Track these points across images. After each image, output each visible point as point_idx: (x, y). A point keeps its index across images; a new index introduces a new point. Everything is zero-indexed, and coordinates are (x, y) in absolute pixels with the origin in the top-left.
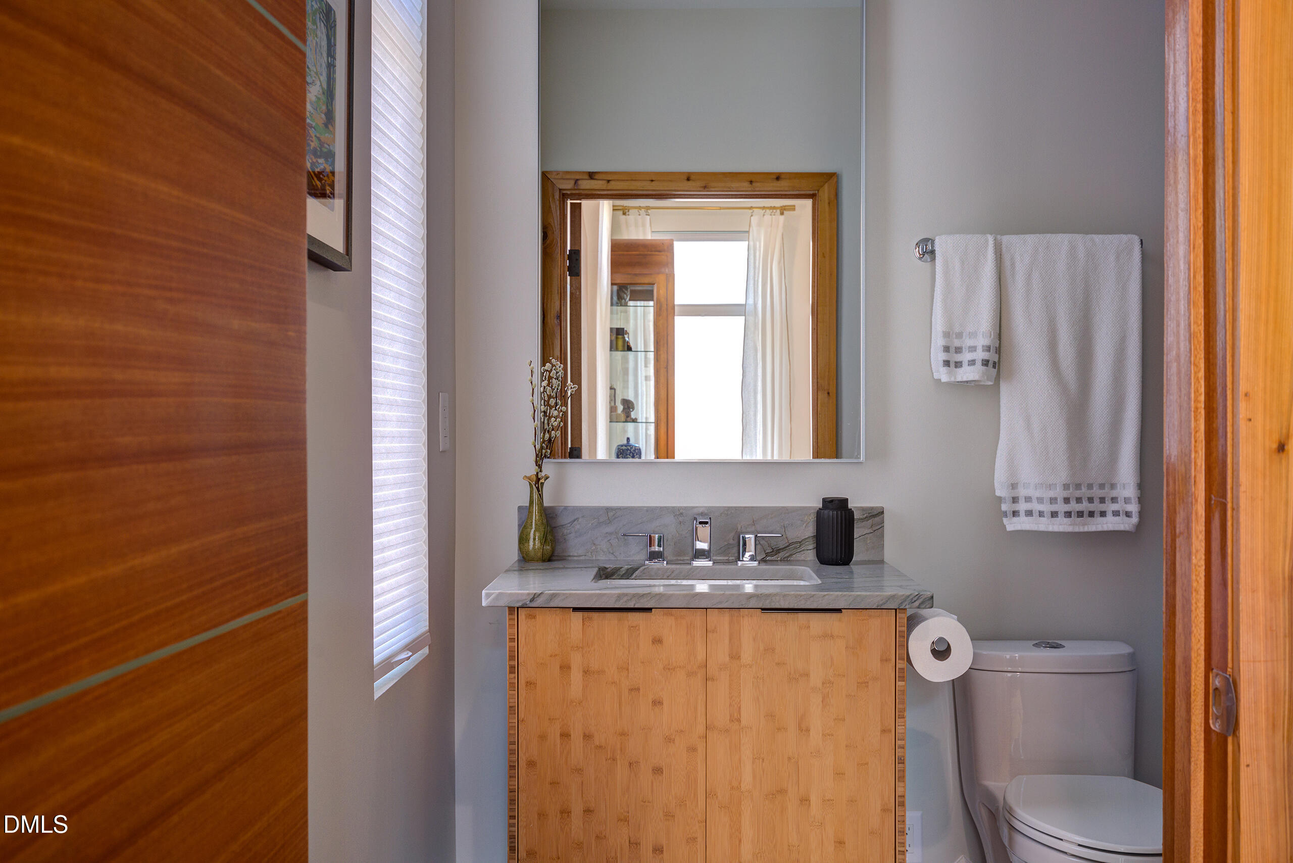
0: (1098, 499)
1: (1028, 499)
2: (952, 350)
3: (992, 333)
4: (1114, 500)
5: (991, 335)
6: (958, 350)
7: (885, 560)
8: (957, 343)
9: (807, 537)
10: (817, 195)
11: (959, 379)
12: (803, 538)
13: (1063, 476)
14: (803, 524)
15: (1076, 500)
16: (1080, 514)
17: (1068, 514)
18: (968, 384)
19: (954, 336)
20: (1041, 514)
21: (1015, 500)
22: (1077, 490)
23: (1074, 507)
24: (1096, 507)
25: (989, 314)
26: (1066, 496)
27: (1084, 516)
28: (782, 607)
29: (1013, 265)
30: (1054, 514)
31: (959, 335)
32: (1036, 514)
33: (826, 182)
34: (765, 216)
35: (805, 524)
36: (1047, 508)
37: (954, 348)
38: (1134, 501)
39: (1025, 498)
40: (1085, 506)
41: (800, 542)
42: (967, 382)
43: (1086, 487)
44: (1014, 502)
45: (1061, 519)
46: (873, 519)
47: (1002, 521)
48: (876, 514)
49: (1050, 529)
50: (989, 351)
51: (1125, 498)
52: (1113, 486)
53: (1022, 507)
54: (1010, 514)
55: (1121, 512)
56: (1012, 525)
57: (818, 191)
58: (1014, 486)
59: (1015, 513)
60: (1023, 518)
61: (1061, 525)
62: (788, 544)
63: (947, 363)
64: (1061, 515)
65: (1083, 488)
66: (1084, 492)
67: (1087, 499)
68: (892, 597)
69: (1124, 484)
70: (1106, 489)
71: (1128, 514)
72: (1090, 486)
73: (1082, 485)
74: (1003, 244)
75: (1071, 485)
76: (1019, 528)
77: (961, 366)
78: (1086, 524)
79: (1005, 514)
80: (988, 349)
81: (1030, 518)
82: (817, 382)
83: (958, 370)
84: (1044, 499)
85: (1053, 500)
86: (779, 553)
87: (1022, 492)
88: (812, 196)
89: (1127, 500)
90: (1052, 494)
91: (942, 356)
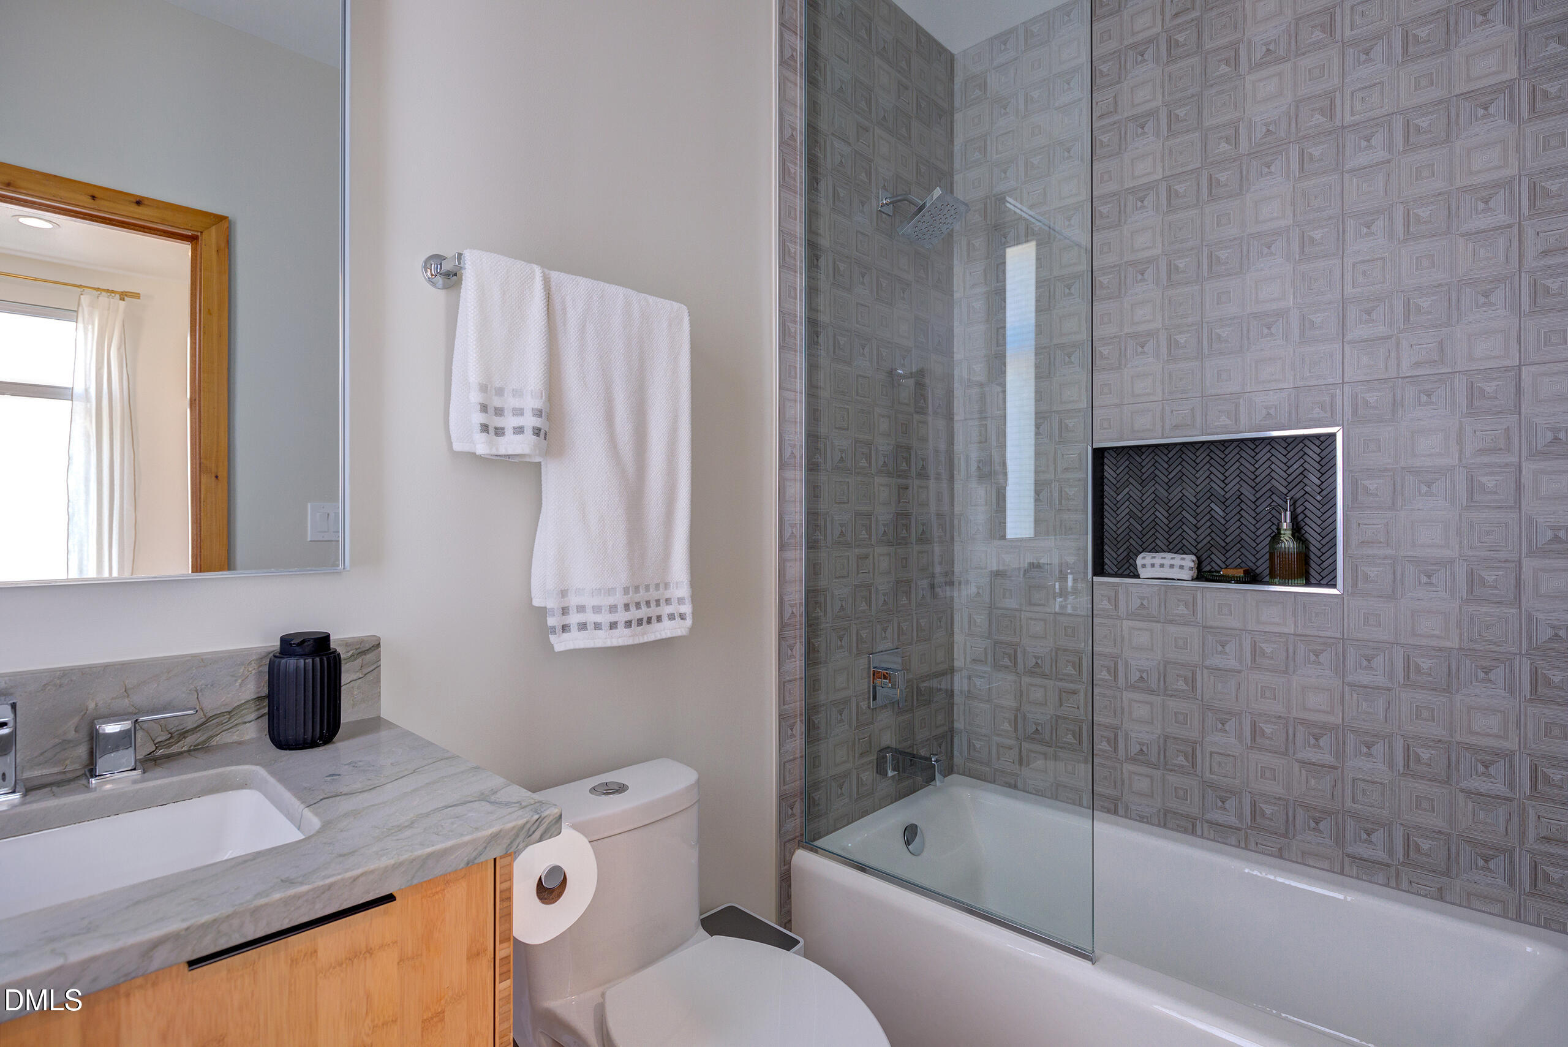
0: (654, 601)
1: (581, 609)
2: (491, 411)
3: (544, 394)
4: (668, 601)
5: (542, 394)
6: (499, 412)
7: (381, 716)
8: (497, 402)
9: (243, 702)
10: (200, 238)
11: (502, 452)
12: (236, 705)
13: (622, 578)
14: (236, 680)
15: (636, 606)
16: (640, 622)
17: (628, 624)
18: (510, 460)
19: (494, 391)
20: (597, 626)
21: (565, 611)
22: (636, 594)
23: (634, 614)
24: (653, 611)
25: (539, 369)
26: (626, 602)
27: (644, 624)
28: (250, 938)
29: (564, 309)
30: (613, 625)
31: (500, 392)
32: (590, 627)
33: (214, 225)
34: (100, 298)
35: (240, 681)
36: (605, 618)
37: (493, 409)
38: (688, 601)
39: (577, 607)
40: (643, 612)
41: (229, 712)
42: (509, 456)
43: (644, 589)
44: (563, 614)
45: (621, 630)
46: (364, 656)
47: (549, 639)
48: (370, 648)
49: (609, 644)
50: (540, 416)
51: (678, 598)
52: (667, 586)
53: (574, 619)
54: (559, 629)
55: (676, 615)
56: (562, 643)
57: (201, 232)
58: (564, 593)
59: (565, 628)
60: (574, 633)
61: (621, 637)
62: (204, 720)
63: (485, 428)
64: (621, 625)
65: (641, 589)
66: (642, 596)
67: (645, 603)
68: (494, 837)
69: (677, 583)
70: (661, 589)
71: (682, 617)
72: (647, 588)
73: (641, 587)
74: (552, 280)
75: (630, 588)
76: (571, 646)
77: (503, 434)
78: (645, 634)
79: (553, 630)
80: (539, 413)
81: (583, 632)
82: (200, 464)
83: (500, 438)
84: (603, 608)
85: (613, 609)
86: (185, 738)
87: (573, 601)
88: (193, 239)
89: (681, 601)
90: (611, 600)
91: (478, 418)
